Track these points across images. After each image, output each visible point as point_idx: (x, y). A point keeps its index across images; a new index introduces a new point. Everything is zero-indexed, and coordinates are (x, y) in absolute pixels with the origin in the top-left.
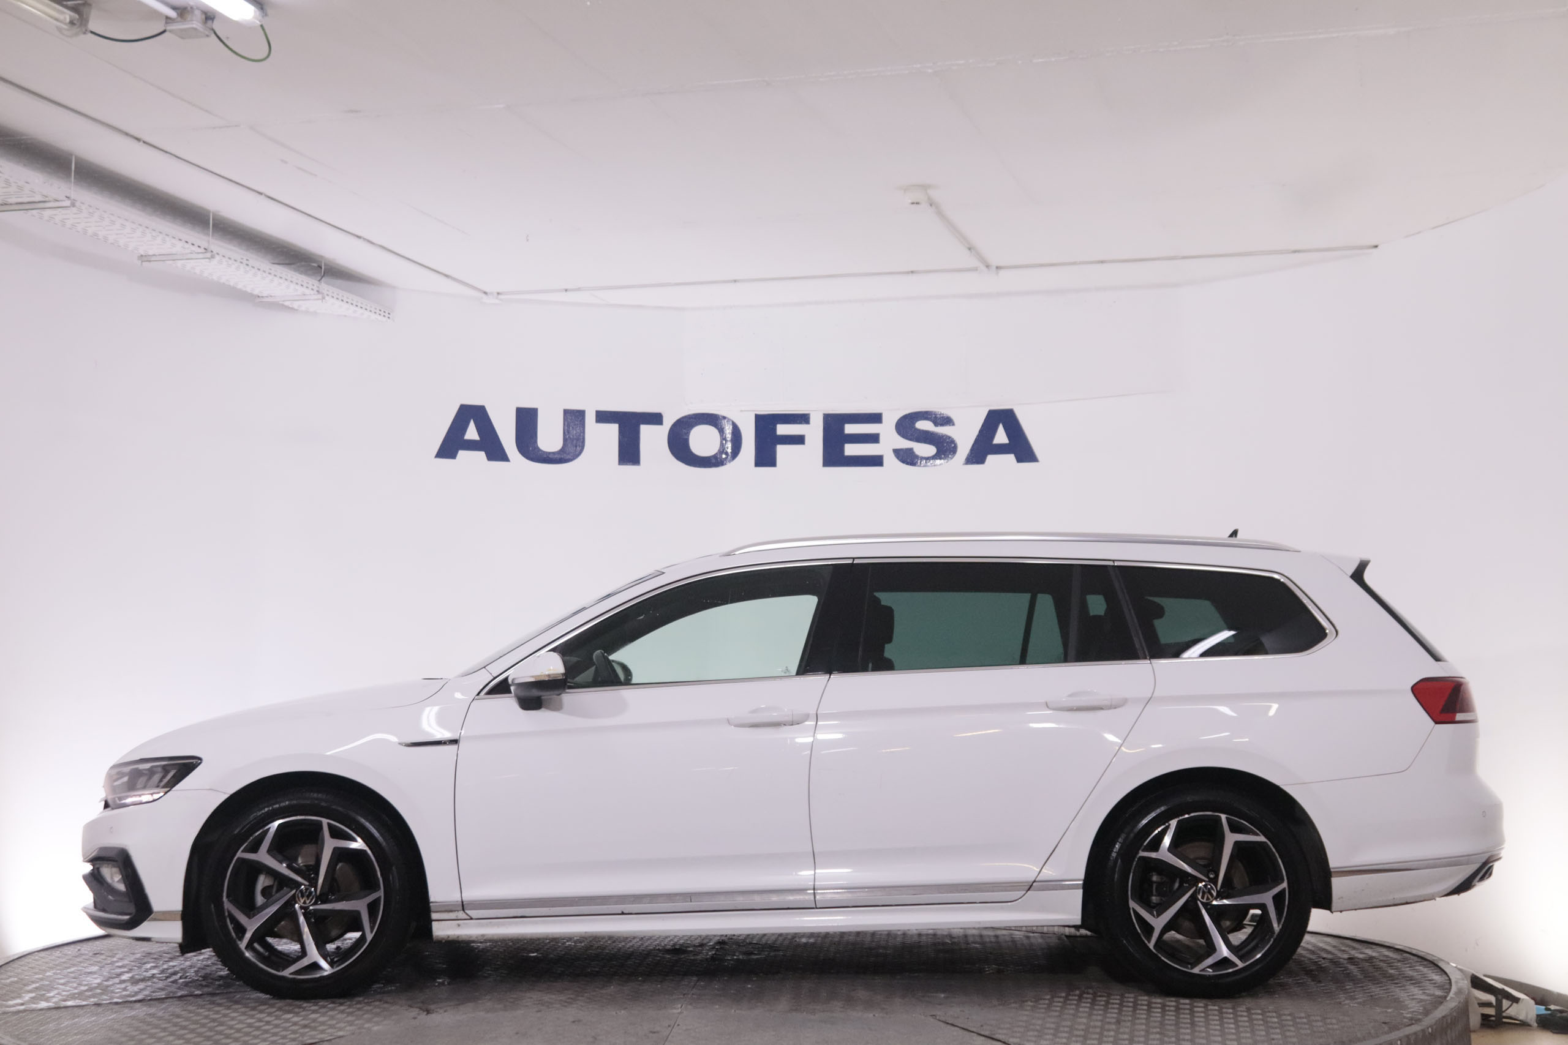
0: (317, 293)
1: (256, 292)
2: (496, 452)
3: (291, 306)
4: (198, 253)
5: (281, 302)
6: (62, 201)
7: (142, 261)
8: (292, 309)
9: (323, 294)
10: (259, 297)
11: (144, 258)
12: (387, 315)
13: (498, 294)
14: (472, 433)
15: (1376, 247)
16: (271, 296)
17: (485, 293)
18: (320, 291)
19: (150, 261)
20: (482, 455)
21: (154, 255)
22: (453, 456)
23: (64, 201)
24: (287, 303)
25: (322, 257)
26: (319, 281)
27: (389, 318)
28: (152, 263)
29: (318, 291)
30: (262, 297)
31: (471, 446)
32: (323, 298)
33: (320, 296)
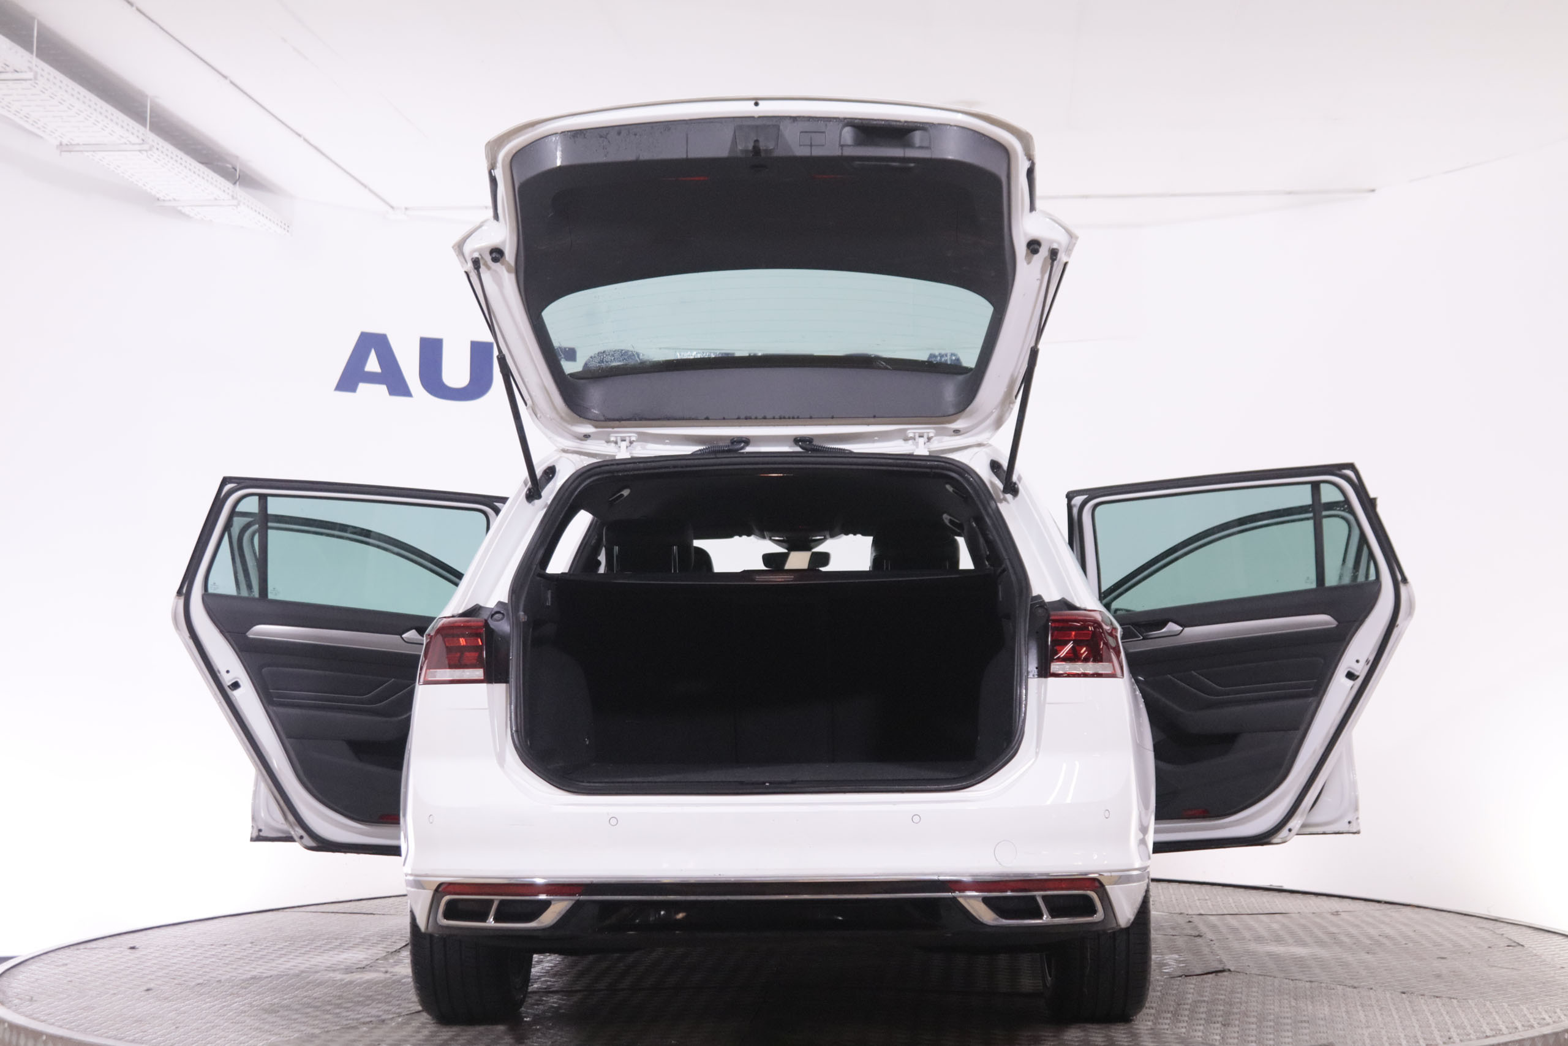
0: (231, 198)
1: (158, 196)
2: (398, 386)
3: (187, 213)
4: (134, 144)
5: (179, 208)
6: (21, 72)
7: (61, 151)
8: (188, 217)
9: (236, 198)
10: (158, 199)
11: (64, 148)
12: (286, 228)
13: (406, 209)
14: (373, 365)
15: (1373, 191)
16: (174, 200)
17: (392, 207)
18: (235, 196)
19: (70, 151)
20: (383, 389)
21: (78, 144)
22: (353, 389)
23: (25, 72)
24: (186, 210)
25: (237, 157)
26: (235, 183)
27: (288, 231)
28: (72, 153)
29: (233, 197)
30: (164, 200)
31: (372, 378)
32: (239, 204)
33: (235, 202)
